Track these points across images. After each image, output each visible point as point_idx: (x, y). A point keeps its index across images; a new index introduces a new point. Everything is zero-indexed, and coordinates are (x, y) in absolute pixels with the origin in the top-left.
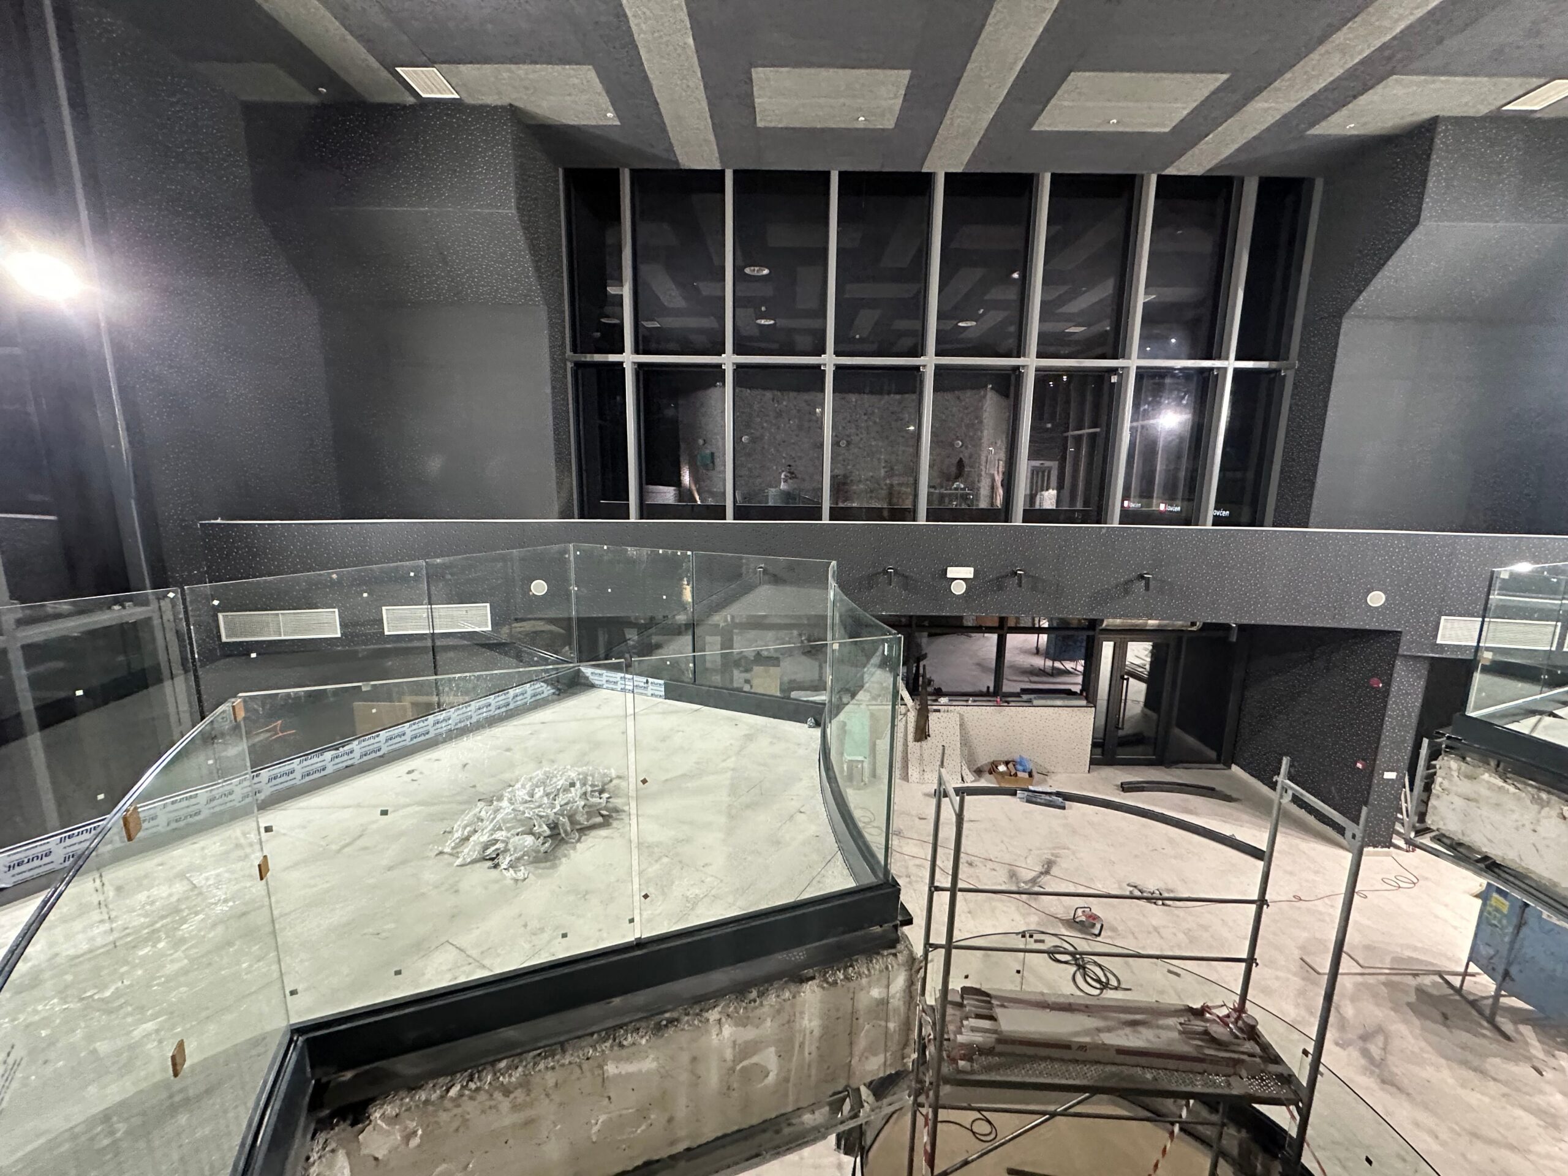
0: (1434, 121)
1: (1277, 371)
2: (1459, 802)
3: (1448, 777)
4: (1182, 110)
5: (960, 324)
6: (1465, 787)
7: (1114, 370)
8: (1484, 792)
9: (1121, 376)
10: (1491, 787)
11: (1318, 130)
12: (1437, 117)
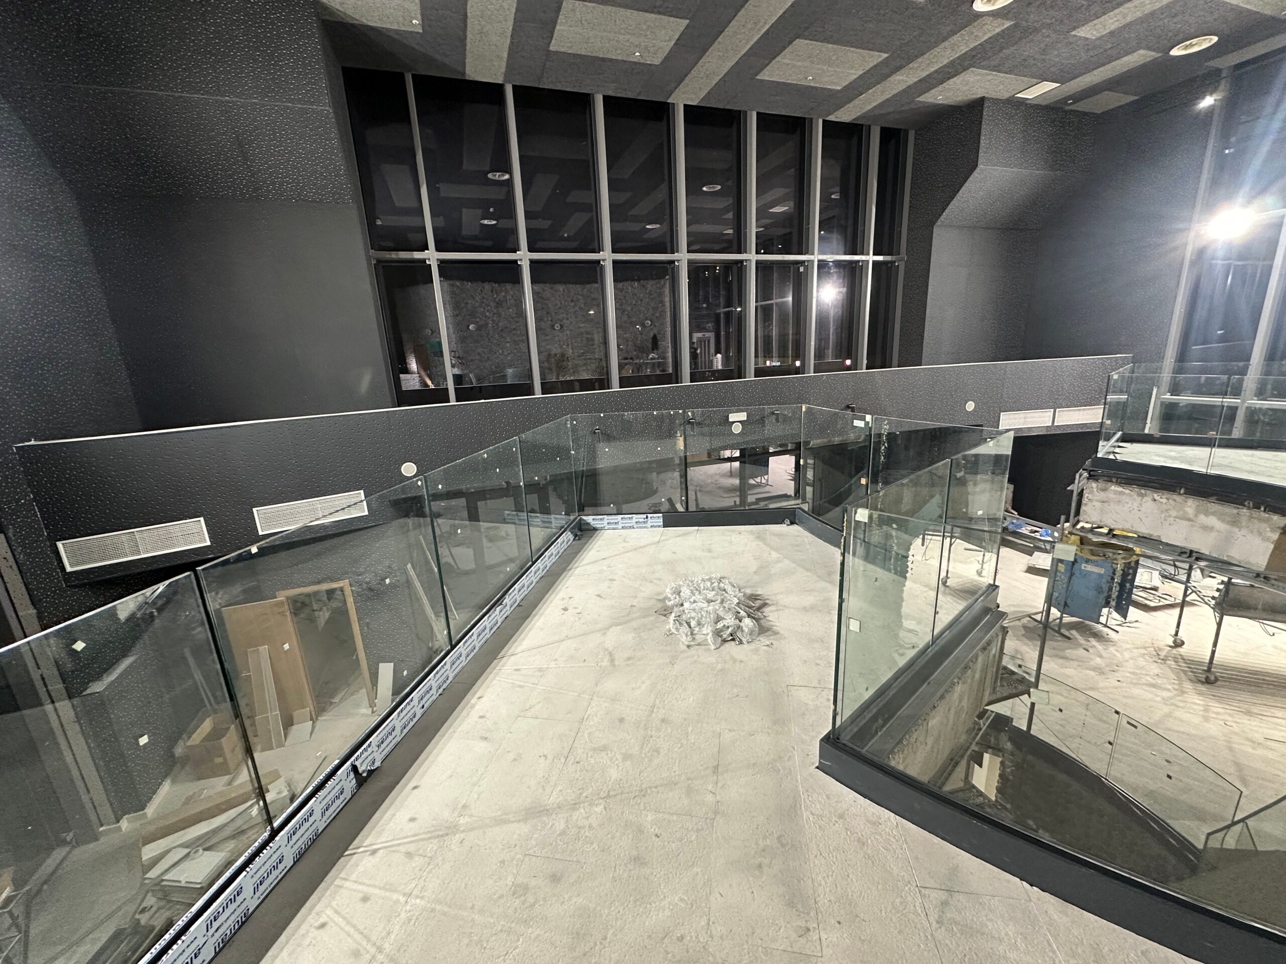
0: (982, 100)
1: (893, 262)
2: (1097, 504)
3: (1091, 492)
4: (854, 74)
5: (648, 227)
6: (1102, 495)
7: (802, 263)
8: (1112, 496)
9: (806, 268)
10: (1115, 492)
11: (921, 99)
12: (984, 97)
